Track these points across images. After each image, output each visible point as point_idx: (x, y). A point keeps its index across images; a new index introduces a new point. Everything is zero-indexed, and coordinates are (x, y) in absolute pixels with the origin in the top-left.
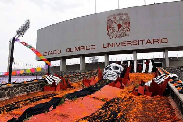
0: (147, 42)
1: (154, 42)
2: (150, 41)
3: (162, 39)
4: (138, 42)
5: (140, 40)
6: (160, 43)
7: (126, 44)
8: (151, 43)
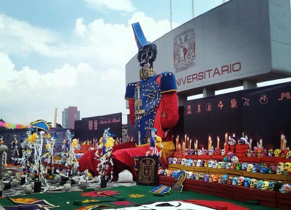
0: (215, 73)
1: (223, 71)
2: (218, 71)
3: (233, 65)
4: (204, 75)
5: (207, 71)
6: (231, 72)
7: (191, 80)
8: (220, 75)
